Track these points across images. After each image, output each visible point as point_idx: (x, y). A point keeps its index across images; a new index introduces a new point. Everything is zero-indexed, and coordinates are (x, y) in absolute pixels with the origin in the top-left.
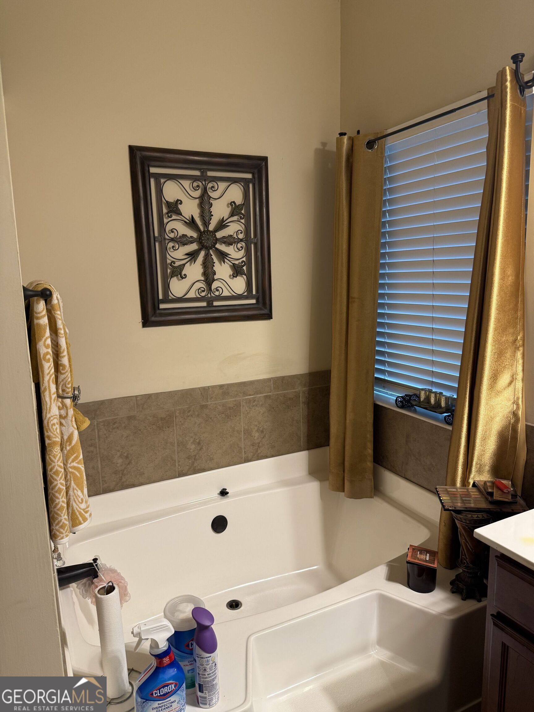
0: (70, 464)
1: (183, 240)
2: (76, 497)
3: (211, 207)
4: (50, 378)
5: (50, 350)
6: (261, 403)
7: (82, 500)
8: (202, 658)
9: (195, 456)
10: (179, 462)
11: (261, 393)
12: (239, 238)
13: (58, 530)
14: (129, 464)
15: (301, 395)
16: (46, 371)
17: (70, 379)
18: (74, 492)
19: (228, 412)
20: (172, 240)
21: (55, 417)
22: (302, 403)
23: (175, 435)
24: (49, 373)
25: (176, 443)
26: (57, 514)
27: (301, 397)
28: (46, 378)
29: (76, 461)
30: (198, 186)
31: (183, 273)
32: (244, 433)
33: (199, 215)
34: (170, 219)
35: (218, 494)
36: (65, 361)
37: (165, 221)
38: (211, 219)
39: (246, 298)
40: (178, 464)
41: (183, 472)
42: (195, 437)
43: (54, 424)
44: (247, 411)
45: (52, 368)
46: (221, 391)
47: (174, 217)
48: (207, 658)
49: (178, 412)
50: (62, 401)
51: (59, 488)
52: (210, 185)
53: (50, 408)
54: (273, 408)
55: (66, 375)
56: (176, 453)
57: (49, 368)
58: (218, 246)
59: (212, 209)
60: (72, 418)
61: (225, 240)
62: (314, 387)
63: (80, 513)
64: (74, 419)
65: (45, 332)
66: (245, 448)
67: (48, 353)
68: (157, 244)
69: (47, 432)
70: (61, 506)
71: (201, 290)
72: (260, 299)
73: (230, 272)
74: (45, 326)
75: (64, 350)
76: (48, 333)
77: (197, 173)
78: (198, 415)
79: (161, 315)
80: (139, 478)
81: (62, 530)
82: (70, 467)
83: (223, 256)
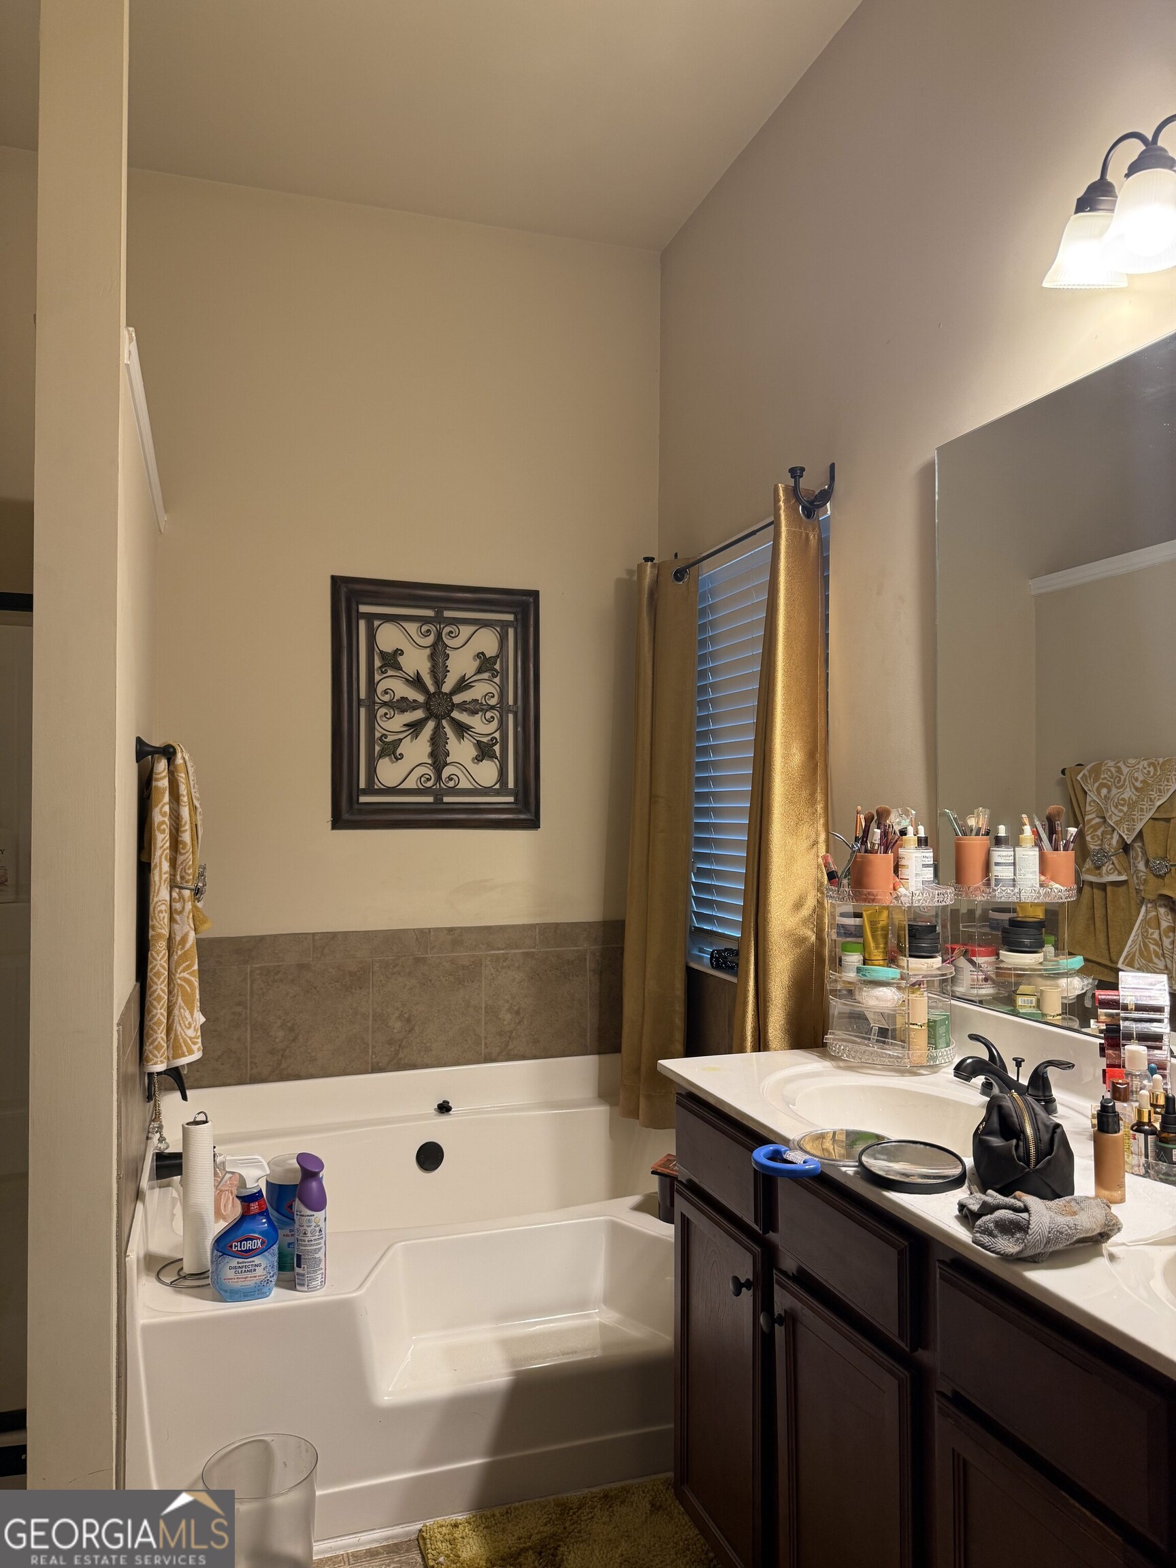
0: (180, 973)
1: (403, 705)
2: (182, 1018)
3: (447, 660)
4: (163, 853)
5: (166, 819)
6: (517, 964)
7: (190, 1024)
8: (303, 1216)
9: (402, 1040)
10: (375, 1047)
11: (517, 948)
12: (488, 705)
13: (151, 1052)
14: (294, 1040)
15: (588, 957)
16: (159, 844)
17: (191, 863)
18: (180, 1011)
19: (460, 973)
20: (385, 704)
21: (164, 902)
22: (590, 971)
23: (370, 1002)
24: (163, 846)
25: (371, 1015)
26: (152, 1029)
27: (588, 959)
28: (158, 853)
29: (188, 972)
30: (428, 631)
31: (399, 751)
32: (486, 1012)
33: (429, 671)
34: (385, 675)
35: (435, 1109)
36: (186, 837)
37: (377, 677)
38: (446, 675)
39: (498, 793)
40: (373, 1051)
41: (380, 1064)
42: (402, 1009)
43: (161, 911)
44: (492, 974)
45: (167, 841)
46: (450, 937)
47: (390, 673)
48: (308, 1216)
49: (378, 965)
50: (180, 892)
51: (159, 996)
52: (447, 629)
53: (159, 890)
54: (538, 975)
55: (186, 857)
56: (370, 1032)
57: (163, 840)
58: (455, 714)
59: (448, 663)
60: (189, 914)
61: (467, 706)
62: (612, 946)
63: (185, 1041)
64: (191, 916)
65: (163, 797)
66: (486, 1038)
67: (163, 822)
68: (363, 711)
69: (152, 921)
70: (159, 1019)
71: (425, 777)
72: (520, 796)
73: (474, 753)
74: (164, 789)
75: (186, 823)
76: (166, 798)
77: (430, 613)
78: (410, 974)
79: (360, 812)
80: (309, 1066)
81: (156, 1052)
82: (180, 978)
83: (462, 729)
